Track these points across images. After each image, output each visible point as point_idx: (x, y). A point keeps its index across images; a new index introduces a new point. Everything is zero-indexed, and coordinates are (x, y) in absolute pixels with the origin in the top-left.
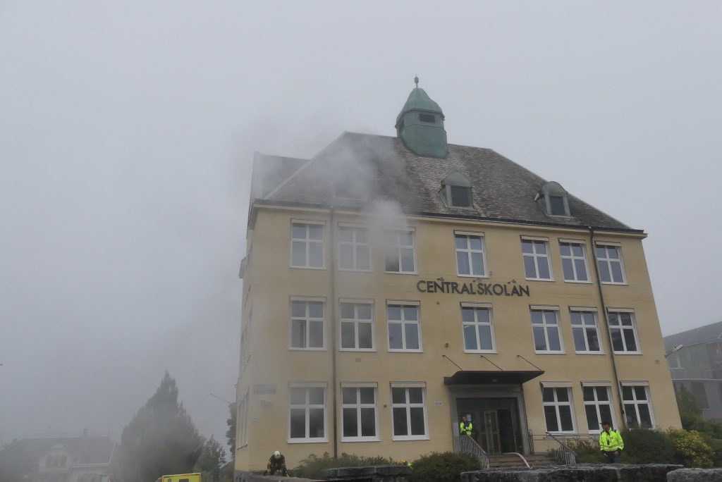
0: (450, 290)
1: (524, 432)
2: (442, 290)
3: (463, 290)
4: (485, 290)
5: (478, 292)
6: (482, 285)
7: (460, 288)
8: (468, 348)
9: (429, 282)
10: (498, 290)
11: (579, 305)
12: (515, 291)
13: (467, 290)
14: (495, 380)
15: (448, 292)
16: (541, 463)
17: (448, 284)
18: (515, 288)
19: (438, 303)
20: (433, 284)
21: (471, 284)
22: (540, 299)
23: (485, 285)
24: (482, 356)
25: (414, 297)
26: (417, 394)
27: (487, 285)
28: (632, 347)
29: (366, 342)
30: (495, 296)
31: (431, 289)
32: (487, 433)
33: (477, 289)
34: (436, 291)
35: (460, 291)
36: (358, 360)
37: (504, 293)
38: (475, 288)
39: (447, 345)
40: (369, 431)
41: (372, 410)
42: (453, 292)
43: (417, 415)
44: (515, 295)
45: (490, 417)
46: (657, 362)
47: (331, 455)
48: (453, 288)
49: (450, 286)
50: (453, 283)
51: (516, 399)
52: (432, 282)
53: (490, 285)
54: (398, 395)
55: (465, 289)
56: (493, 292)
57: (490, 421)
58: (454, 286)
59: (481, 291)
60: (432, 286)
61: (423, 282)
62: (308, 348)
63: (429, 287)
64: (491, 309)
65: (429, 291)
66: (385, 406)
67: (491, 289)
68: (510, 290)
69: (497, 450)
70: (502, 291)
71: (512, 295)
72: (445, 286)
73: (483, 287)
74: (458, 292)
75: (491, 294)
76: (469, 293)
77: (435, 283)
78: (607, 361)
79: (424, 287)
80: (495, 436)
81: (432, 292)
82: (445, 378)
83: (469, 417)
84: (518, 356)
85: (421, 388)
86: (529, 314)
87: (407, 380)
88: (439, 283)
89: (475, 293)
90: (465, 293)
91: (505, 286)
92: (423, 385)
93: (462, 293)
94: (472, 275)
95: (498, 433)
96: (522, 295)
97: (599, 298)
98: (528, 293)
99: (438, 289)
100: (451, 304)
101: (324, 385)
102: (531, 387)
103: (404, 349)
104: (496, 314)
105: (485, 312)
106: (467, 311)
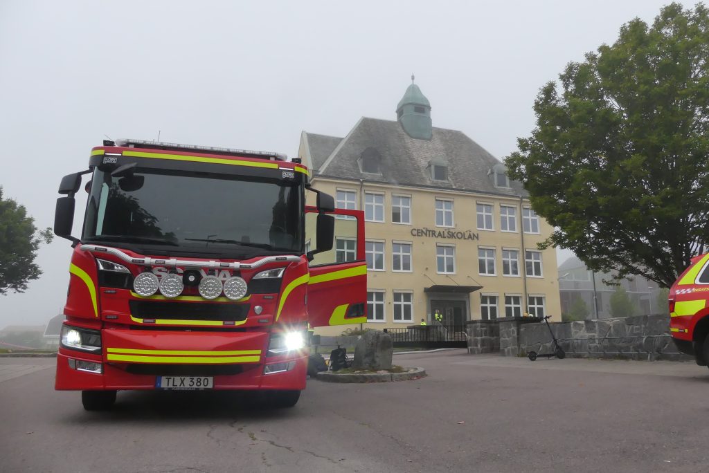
2: (426, 235)
3: (438, 235)
4: (451, 235)
5: (448, 236)
6: (450, 232)
7: (437, 234)
8: (439, 270)
9: (418, 230)
10: (460, 235)
11: (508, 246)
12: (470, 237)
13: (441, 235)
14: (454, 291)
15: (429, 236)
17: (429, 231)
18: (470, 235)
19: (423, 243)
21: (443, 232)
22: (484, 242)
23: (452, 232)
24: (447, 276)
25: (408, 239)
26: (408, 297)
28: (538, 273)
29: (379, 265)
30: (457, 240)
34: (422, 236)
36: (375, 276)
37: (463, 238)
38: (446, 234)
39: (427, 269)
40: (380, 316)
41: (382, 305)
42: (432, 236)
43: (408, 308)
44: (470, 239)
45: (449, 311)
46: (552, 283)
47: (359, 329)
49: (431, 233)
50: (432, 231)
51: (465, 302)
52: (420, 230)
53: (455, 232)
54: (397, 297)
57: (449, 313)
58: (434, 233)
60: (420, 232)
61: (415, 229)
63: (418, 233)
64: (455, 247)
65: (418, 235)
66: (389, 303)
67: (455, 235)
68: (467, 236)
70: (462, 236)
71: (468, 239)
74: (436, 236)
75: (455, 238)
76: (442, 237)
77: (422, 231)
78: (522, 281)
79: (415, 232)
80: (451, 322)
81: (420, 236)
82: (425, 288)
84: (468, 277)
85: (410, 293)
86: (477, 251)
87: (403, 288)
88: (424, 230)
89: (444, 237)
90: (440, 237)
91: (464, 233)
92: (412, 292)
93: (438, 237)
94: (444, 226)
95: (453, 320)
96: (474, 239)
97: (521, 242)
98: (477, 238)
100: (430, 244)
102: (475, 296)
103: (402, 270)
104: (457, 251)
105: (450, 249)
106: (440, 248)
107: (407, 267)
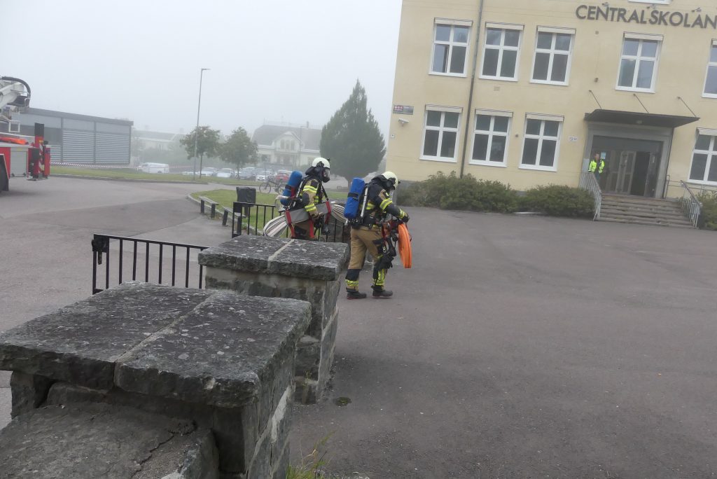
0: (615, 18)
1: (661, 177)
2: (606, 17)
3: (631, 18)
4: (659, 18)
5: (650, 20)
6: (657, 12)
7: (627, 16)
8: (621, 84)
9: (591, 8)
10: (676, 19)
12: (698, 22)
13: (636, 19)
14: (639, 122)
15: (612, 20)
16: (663, 208)
17: (613, 10)
18: (699, 18)
19: (597, 33)
20: (596, 10)
21: (643, 11)
23: (661, 12)
24: (635, 94)
25: (569, 23)
26: (552, 127)
27: (663, 14)
29: (508, 70)
30: (670, 27)
31: (592, 16)
32: (619, 173)
33: (650, 17)
34: (597, 19)
35: (627, 19)
36: (497, 89)
37: (683, 24)
38: (648, 16)
39: (596, 80)
40: (498, 155)
41: (504, 138)
42: (618, 20)
43: (549, 148)
44: (697, 27)
45: (627, 157)
48: (620, 15)
49: (616, 13)
50: (620, 10)
51: (661, 143)
52: (594, 8)
53: (668, 13)
54: (533, 126)
55: (634, 16)
56: (668, 22)
57: (626, 161)
58: (622, 13)
59: (653, 20)
60: (594, 13)
61: (584, 7)
62: (448, 73)
63: (590, 13)
64: (661, 42)
65: (589, 18)
66: (517, 136)
67: (667, 18)
68: (691, 21)
69: (625, 190)
70: (681, 22)
71: (693, 26)
72: (610, 13)
73: (658, 16)
74: (625, 20)
75: (666, 24)
76: (638, 22)
77: (599, 9)
79: (584, 12)
80: (627, 177)
81: (593, 19)
82: (586, 114)
83: (603, 156)
84: (679, 98)
85: (558, 122)
86: (708, 49)
87: (545, 112)
88: (604, 9)
89: (645, 22)
90: (633, 22)
91: (687, 15)
92: (561, 119)
93: (629, 21)
95: (631, 174)
96: (705, 27)
99: (601, 17)
100: (611, 35)
101: (459, 111)
102: (684, 137)
103: (548, 81)
104: (665, 49)
105: (651, 45)
106: (631, 43)
107: (559, 74)
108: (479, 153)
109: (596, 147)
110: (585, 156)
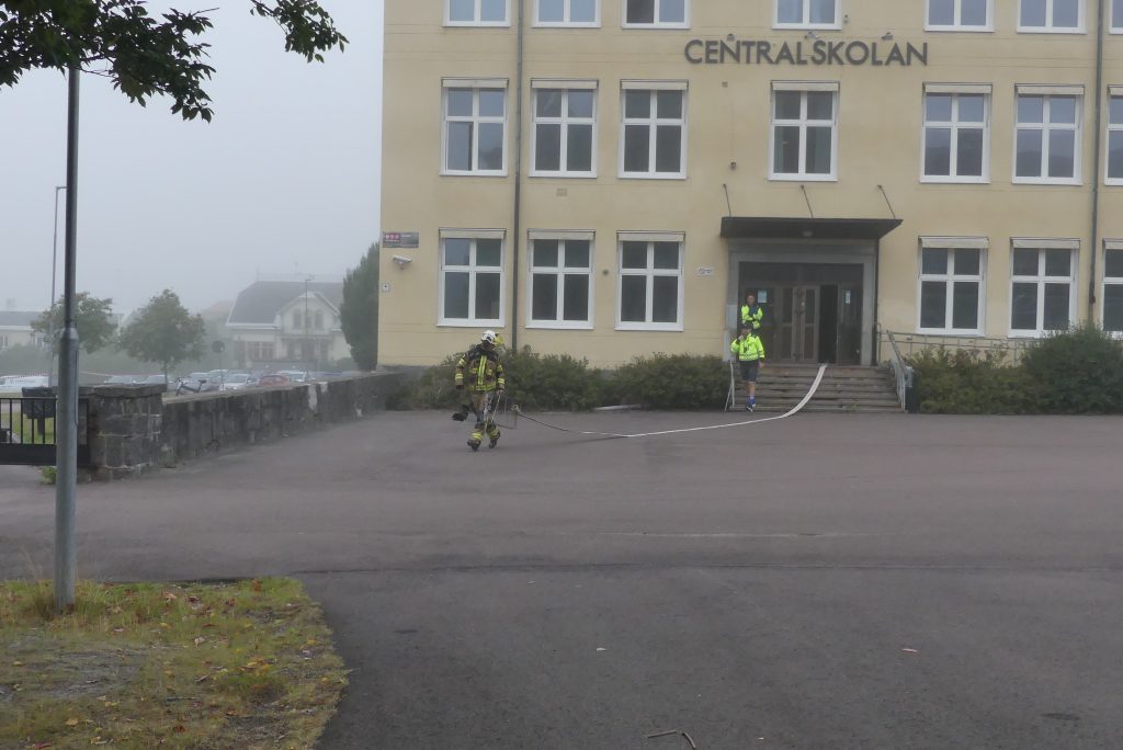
0: (753, 58)
1: (866, 327)
2: (736, 57)
3: (780, 57)
4: (828, 54)
5: (813, 59)
6: (823, 43)
7: (774, 54)
8: (779, 170)
9: (709, 43)
10: (857, 53)
12: (895, 55)
13: (789, 57)
15: (748, 61)
17: (749, 44)
18: (896, 49)
19: (725, 84)
20: (718, 47)
21: (799, 44)
23: (830, 44)
24: (803, 186)
25: (675, 72)
26: (668, 253)
27: (834, 46)
29: (580, 159)
30: (848, 66)
31: (712, 57)
32: (793, 326)
33: (812, 53)
34: (722, 61)
35: (774, 58)
36: (562, 193)
37: (870, 60)
38: (808, 50)
39: (733, 166)
40: (577, 309)
41: (585, 278)
42: (758, 61)
43: (666, 289)
44: (895, 64)
45: (804, 298)
48: (760, 52)
49: (754, 50)
50: (760, 43)
51: (858, 270)
52: (715, 43)
53: (841, 44)
54: (633, 253)
55: (785, 53)
56: (844, 60)
57: (803, 304)
58: (763, 49)
59: (819, 57)
60: (715, 51)
61: (698, 42)
62: (476, 171)
63: (709, 52)
64: (837, 93)
65: (709, 61)
66: (606, 273)
67: (841, 53)
68: (884, 52)
69: (808, 355)
70: (867, 54)
71: (887, 63)
72: (743, 50)
73: (825, 50)
74: (770, 61)
75: (841, 62)
76: (792, 62)
77: (724, 46)
79: (698, 52)
80: (809, 332)
81: (715, 62)
83: (762, 297)
84: (879, 187)
85: (678, 243)
86: (919, 102)
87: (653, 226)
88: (732, 45)
89: (804, 62)
90: (785, 63)
91: (874, 45)
92: (679, 238)
93: (777, 62)
94: (804, 24)
95: (816, 325)
96: (909, 63)
98: (923, 59)
99: (727, 57)
100: (751, 86)
101: (499, 235)
102: (898, 246)
103: (652, 173)
104: (846, 105)
106: (786, 99)
107: (669, 160)
108: (544, 309)
109: (747, 282)
110: (729, 301)
